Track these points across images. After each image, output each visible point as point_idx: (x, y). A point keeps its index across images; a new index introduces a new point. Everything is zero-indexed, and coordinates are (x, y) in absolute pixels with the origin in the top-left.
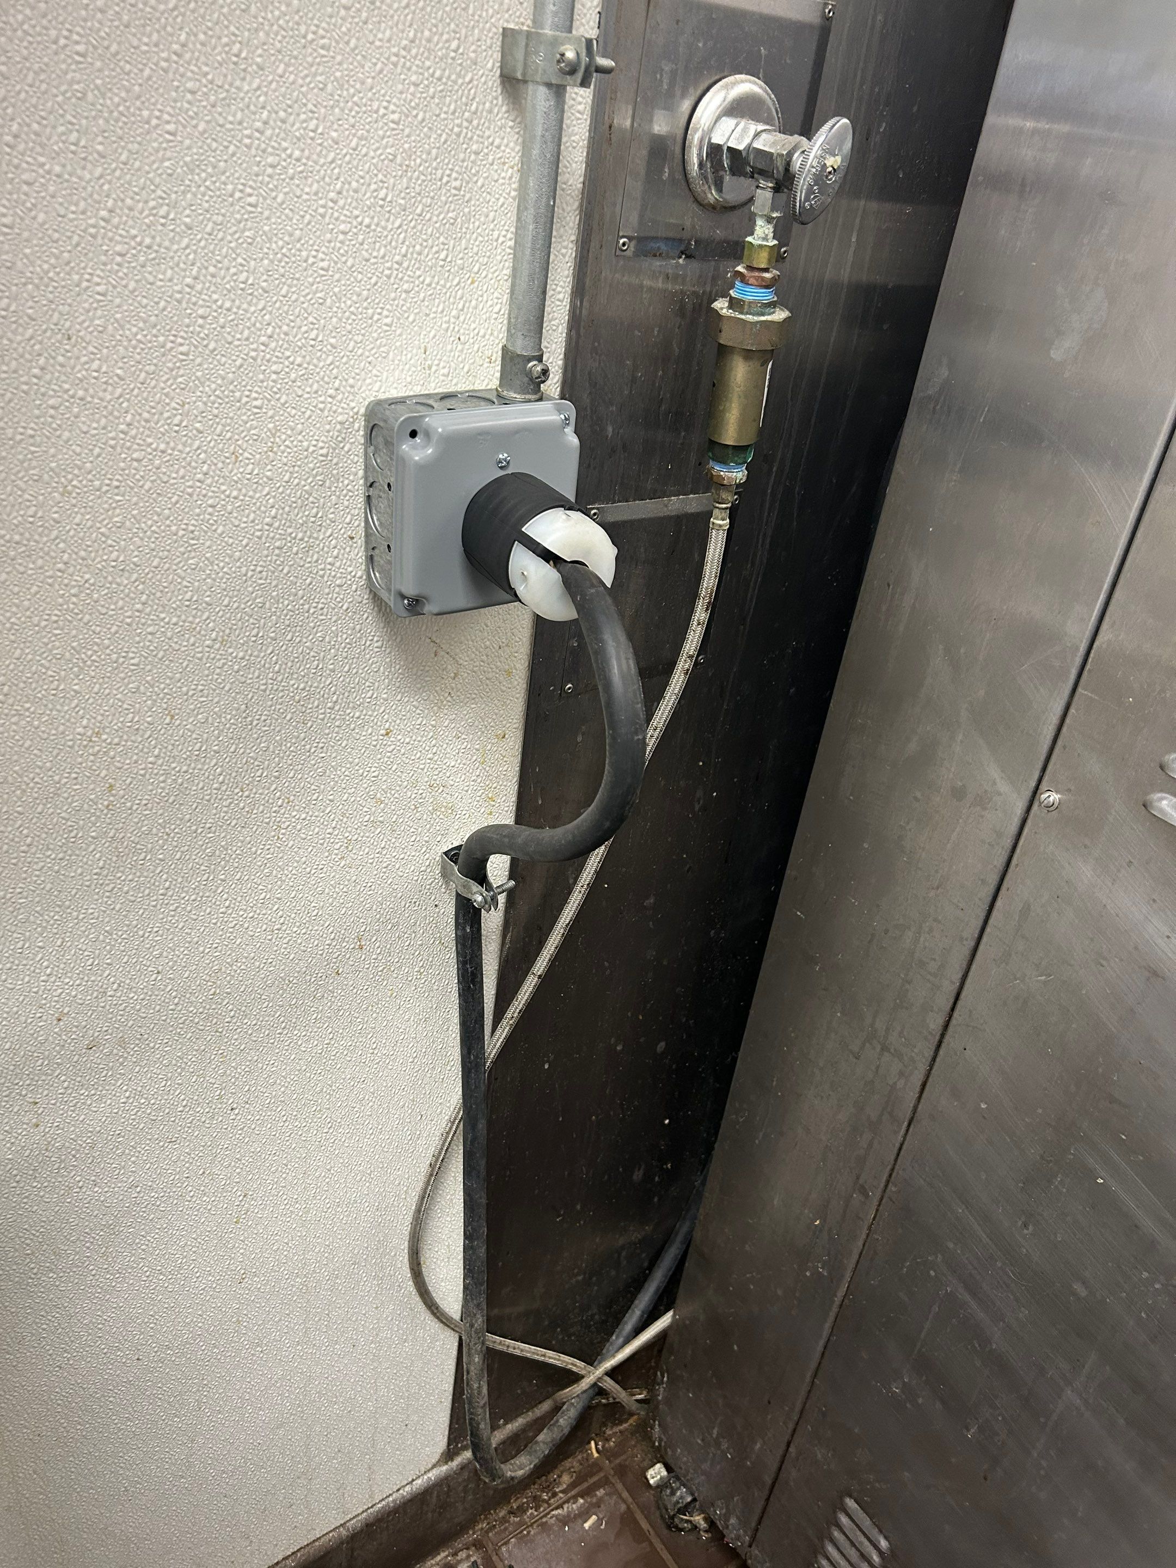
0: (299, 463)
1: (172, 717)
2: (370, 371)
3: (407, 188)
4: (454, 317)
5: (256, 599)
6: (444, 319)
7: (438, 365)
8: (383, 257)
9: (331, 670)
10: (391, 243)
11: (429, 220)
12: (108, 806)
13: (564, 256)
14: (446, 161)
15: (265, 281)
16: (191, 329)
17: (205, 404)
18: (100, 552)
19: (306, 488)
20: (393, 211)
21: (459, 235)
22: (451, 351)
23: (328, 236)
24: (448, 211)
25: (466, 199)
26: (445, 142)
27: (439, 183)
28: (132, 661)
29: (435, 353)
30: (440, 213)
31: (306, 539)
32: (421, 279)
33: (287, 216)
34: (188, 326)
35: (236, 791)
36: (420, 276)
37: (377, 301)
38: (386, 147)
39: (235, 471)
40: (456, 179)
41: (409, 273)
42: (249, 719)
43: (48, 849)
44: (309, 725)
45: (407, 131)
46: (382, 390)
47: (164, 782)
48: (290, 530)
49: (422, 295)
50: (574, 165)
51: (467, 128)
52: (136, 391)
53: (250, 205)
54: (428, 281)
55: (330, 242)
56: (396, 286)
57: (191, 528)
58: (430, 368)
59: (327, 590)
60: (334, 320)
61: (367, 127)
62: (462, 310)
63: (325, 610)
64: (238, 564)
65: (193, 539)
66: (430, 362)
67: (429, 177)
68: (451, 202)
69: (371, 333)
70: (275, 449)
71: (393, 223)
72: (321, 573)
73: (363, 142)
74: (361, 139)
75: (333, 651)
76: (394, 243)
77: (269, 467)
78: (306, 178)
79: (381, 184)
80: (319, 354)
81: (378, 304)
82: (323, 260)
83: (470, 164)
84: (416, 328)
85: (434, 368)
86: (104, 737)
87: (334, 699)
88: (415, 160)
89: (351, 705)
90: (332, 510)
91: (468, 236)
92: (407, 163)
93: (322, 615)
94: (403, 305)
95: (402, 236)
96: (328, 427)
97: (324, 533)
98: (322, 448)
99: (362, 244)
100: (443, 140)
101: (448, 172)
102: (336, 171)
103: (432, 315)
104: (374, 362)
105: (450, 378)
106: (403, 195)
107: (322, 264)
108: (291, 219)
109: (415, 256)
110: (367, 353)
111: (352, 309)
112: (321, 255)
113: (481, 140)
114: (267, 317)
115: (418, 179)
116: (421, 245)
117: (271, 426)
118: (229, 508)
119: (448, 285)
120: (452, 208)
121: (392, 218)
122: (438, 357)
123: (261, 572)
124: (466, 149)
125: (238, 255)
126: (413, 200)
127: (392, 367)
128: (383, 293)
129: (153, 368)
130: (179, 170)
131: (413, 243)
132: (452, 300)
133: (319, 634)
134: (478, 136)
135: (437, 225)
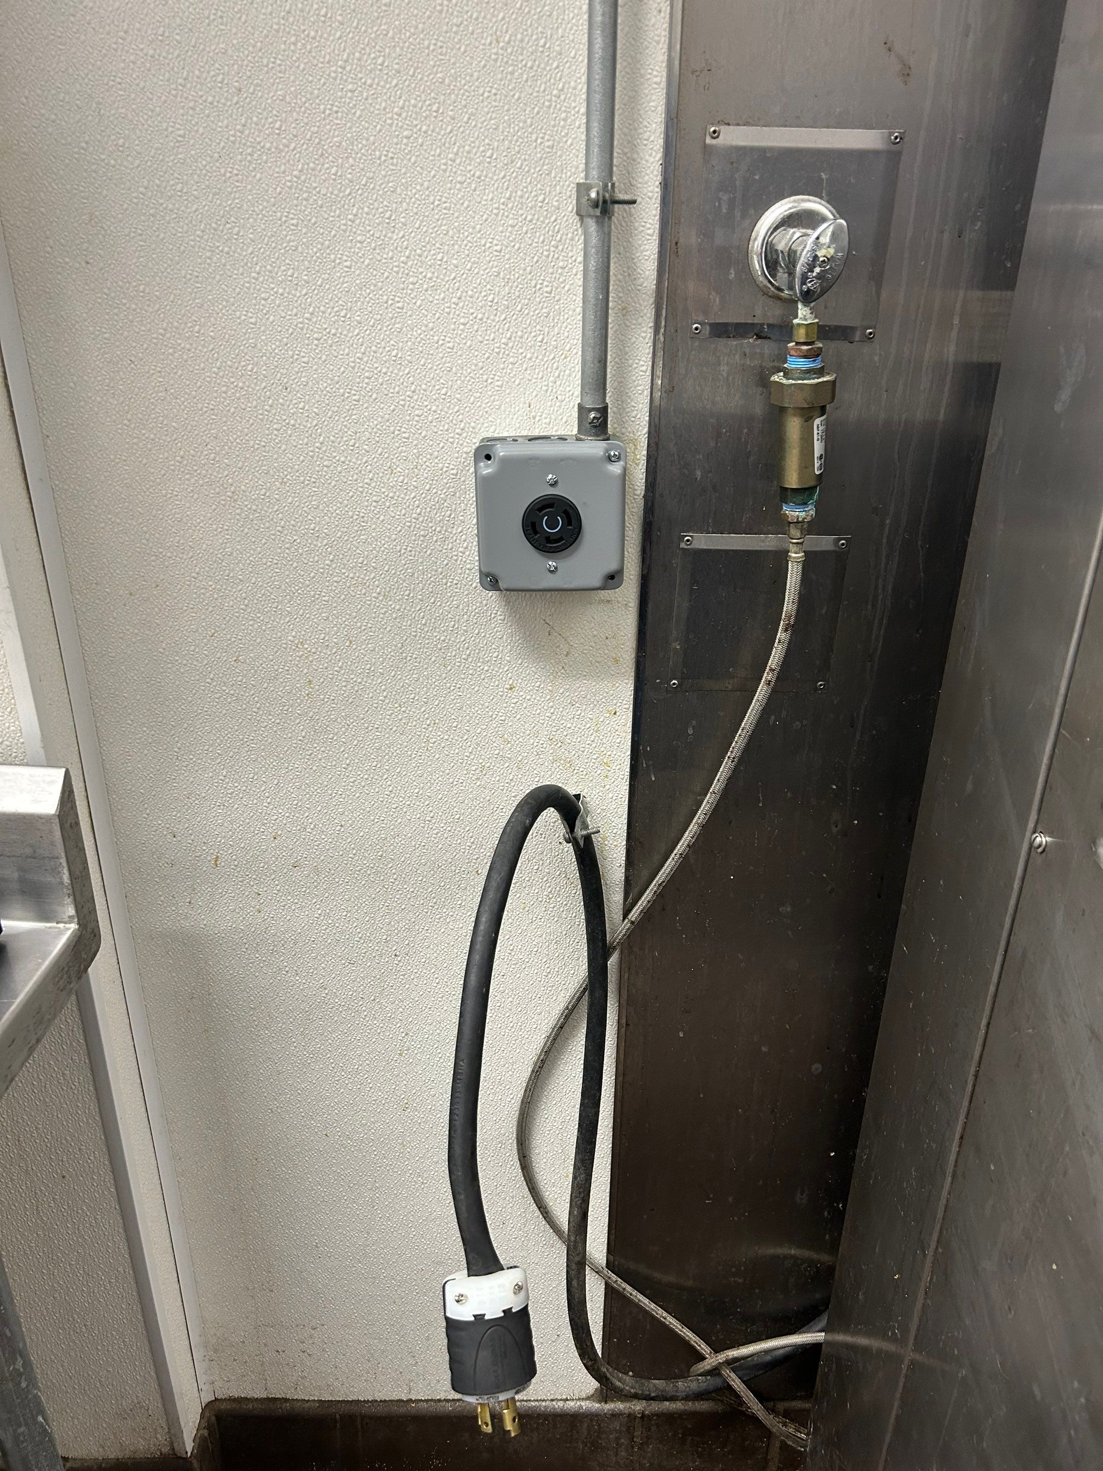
0: (436, 478)
1: (351, 642)
2: (487, 418)
3: (509, 294)
4: (552, 382)
5: (407, 569)
6: (544, 383)
7: (541, 416)
8: (493, 340)
9: (464, 630)
10: (498, 330)
11: (528, 314)
12: (308, 695)
13: (644, 338)
14: (539, 274)
15: (410, 355)
16: (361, 385)
17: (371, 433)
18: (304, 523)
19: (441, 496)
20: (499, 309)
21: (552, 324)
22: (551, 406)
23: (453, 326)
24: (542, 308)
25: (556, 299)
26: (537, 262)
27: (534, 289)
28: (324, 598)
29: (538, 407)
30: (536, 310)
31: (443, 532)
32: (523, 355)
33: (423, 314)
34: (359, 383)
35: (396, 705)
36: (522, 353)
37: (490, 369)
38: (492, 268)
39: (391, 480)
40: (547, 286)
41: (513, 351)
42: (404, 655)
43: (270, 715)
44: (449, 668)
45: (507, 257)
46: (497, 432)
47: (345, 686)
48: (430, 525)
49: (525, 366)
50: (647, 273)
51: (554, 251)
52: (326, 422)
53: (398, 308)
54: (529, 356)
55: (454, 330)
56: (504, 360)
57: (362, 514)
58: (534, 418)
59: (460, 571)
60: (459, 382)
61: (478, 256)
62: (559, 377)
63: (459, 585)
64: (394, 543)
65: (363, 522)
66: (534, 414)
67: (526, 286)
68: (544, 302)
69: (486, 391)
70: (419, 467)
71: (500, 317)
72: (455, 558)
73: (475, 266)
74: (474, 263)
75: (465, 616)
76: (500, 331)
77: (415, 479)
78: (436, 290)
79: (489, 292)
80: (448, 404)
81: (491, 371)
82: (449, 342)
83: (558, 276)
84: (521, 389)
85: (537, 418)
86: (306, 646)
87: (468, 653)
88: (514, 275)
89: (481, 660)
90: (462, 514)
91: (559, 325)
92: (508, 277)
93: (456, 588)
94: (510, 373)
95: (507, 325)
96: (456, 455)
97: (457, 530)
98: (453, 469)
99: (477, 331)
100: (535, 260)
101: (540, 282)
102: (457, 285)
103: (534, 381)
104: (490, 411)
105: (551, 426)
106: (506, 298)
107: (448, 345)
108: (426, 316)
109: (518, 339)
110: (484, 406)
111: (471, 375)
112: (448, 339)
113: (565, 259)
114: (411, 379)
115: (517, 287)
116: (522, 331)
117: (415, 451)
118: (388, 504)
119: (545, 359)
120: (545, 306)
121: (499, 313)
122: (541, 410)
123: (411, 551)
124: (554, 266)
125: (391, 339)
126: (514, 301)
127: (504, 416)
128: (495, 364)
129: (336, 408)
130: (353, 289)
131: (516, 330)
132: (549, 370)
133: (454, 602)
134: (563, 256)
135: (534, 318)
